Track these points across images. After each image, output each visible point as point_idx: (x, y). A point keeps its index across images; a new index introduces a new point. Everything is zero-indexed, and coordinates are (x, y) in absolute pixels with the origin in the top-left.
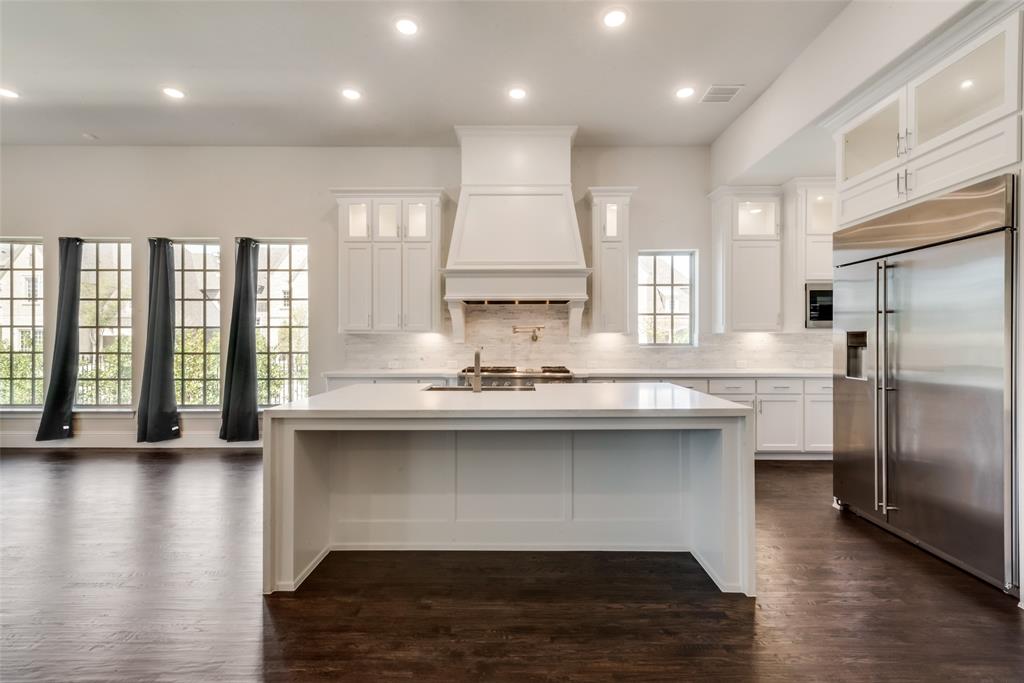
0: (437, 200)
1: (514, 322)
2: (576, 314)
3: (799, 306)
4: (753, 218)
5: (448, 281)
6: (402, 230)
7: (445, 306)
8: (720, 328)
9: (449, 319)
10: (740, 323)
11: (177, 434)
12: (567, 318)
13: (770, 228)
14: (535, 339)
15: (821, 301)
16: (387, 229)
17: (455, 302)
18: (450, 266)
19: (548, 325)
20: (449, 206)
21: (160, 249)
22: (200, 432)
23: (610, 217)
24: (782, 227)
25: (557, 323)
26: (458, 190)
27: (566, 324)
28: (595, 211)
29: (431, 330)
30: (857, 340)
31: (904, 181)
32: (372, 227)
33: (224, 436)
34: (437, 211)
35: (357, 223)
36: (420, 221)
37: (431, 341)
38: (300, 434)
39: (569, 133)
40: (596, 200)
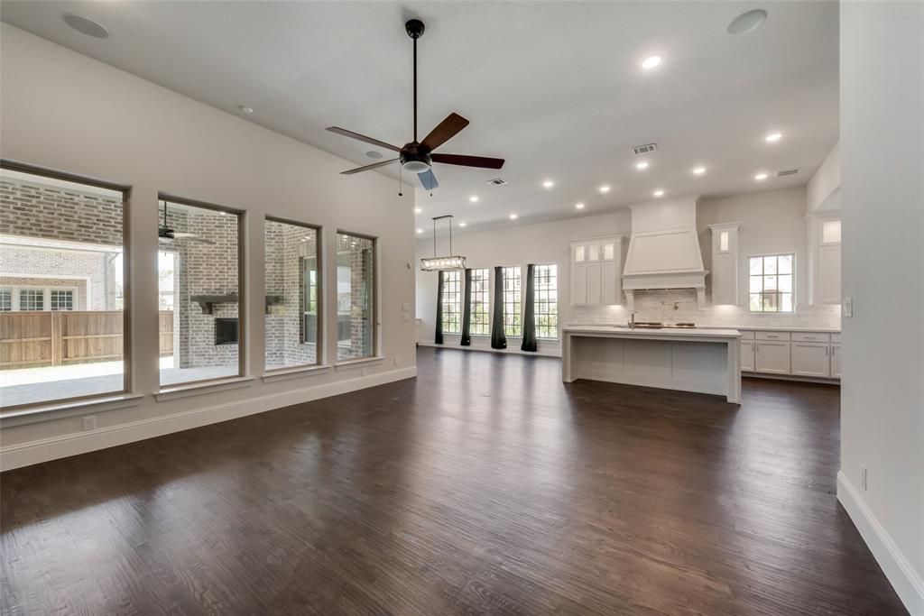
0: (619, 240)
1: (664, 299)
2: (701, 295)
5: (624, 281)
6: (601, 256)
7: (623, 292)
8: (810, 302)
9: (625, 298)
11: (505, 347)
12: (696, 296)
14: (676, 308)
16: (594, 256)
17: (629, 291)
18: (625, 274)
19: (683, 301)
20: (625, 242)
21: (498, 270)
22: (514, 347)
23: (724, 240)
25: (692, 299)
26: (630, 235)
27: (696, 300)
28: (714, 237)
29: (615, 304)
32: (586, 256)
33: (522, 349)
34: (619, 246)
35: (580, 254)
36: (610, 250)
37: (616, 309)
38: (573, 337)
39: (695, 198)
40: (713, 231)
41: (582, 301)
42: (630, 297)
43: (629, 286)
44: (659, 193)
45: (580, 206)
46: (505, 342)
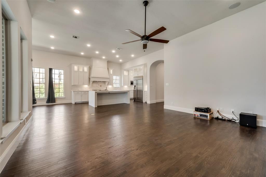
2: (107, 83)
3: (130, 83)
4: (126, 73)
6: (83, 70)
7: (89, 81)
8: (122, 85)
10: (124, 85)
11: (36, 103)
13: (127, 74)
14: (101, 86)
15: (132, 82)
16: (81, 70)
19: (102, 84)
23: (111, 71)
24: (128, 74)
26: (92, 66)
27: (105, 84)
28: (109, 71)
29: (86, 85)
30: (135, 86)
31: (138, 74)
32: (78, 69)
35: (76, 68)
36: (86, 69)
40: (109, 69)
41: (76, 84)
42: (91, 83)
43: (92, 80)
44: (104, 57)
45: (82, 54)
46: (36, 101)
